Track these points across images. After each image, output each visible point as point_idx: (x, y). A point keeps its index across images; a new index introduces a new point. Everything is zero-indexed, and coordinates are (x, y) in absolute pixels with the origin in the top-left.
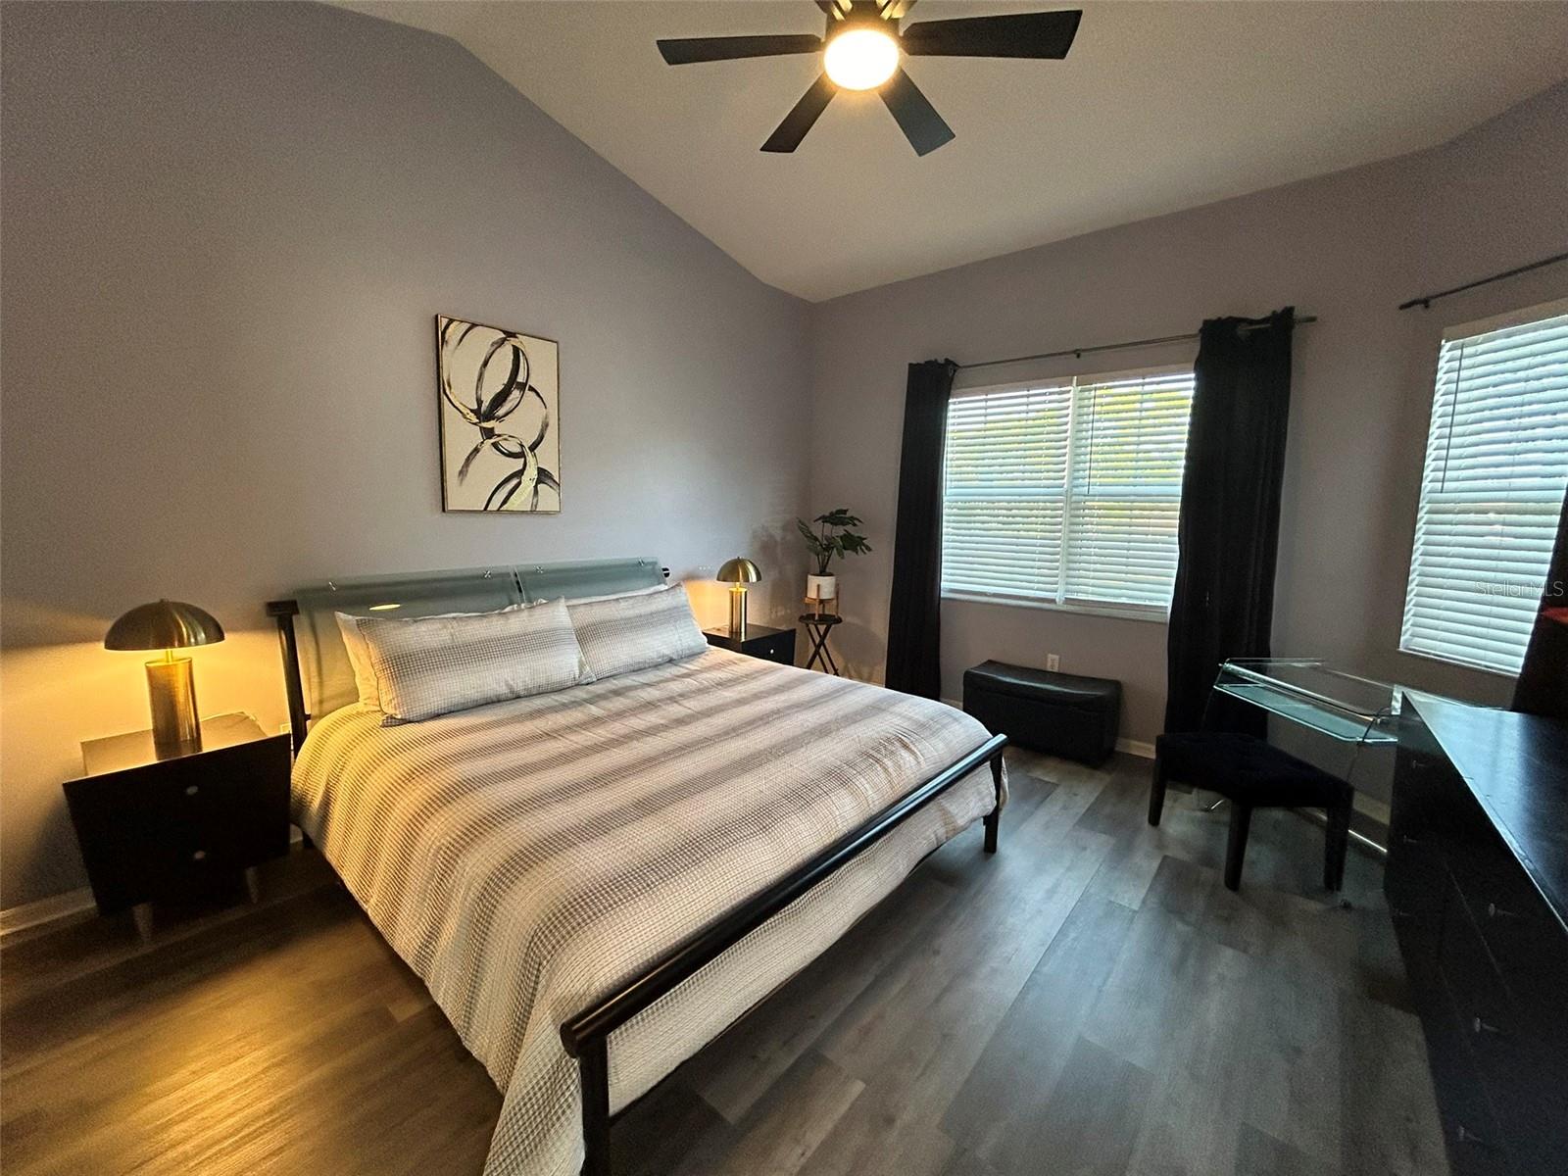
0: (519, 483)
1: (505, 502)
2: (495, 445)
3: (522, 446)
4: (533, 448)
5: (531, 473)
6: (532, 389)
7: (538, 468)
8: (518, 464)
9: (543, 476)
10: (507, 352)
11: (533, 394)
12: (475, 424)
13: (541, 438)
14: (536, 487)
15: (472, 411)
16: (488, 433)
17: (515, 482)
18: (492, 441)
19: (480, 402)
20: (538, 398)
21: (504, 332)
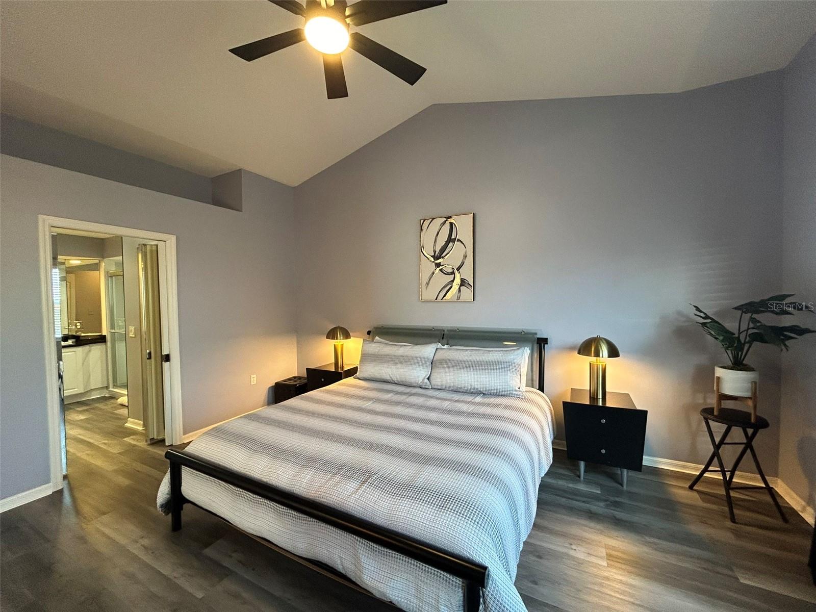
0: (452, 287)
1: (444, 296)
2: (441, 270)
3: (453, 269)
4: (458, 269)
5: (457, 281)
6: (459, 240)
7: (461, 279)
8: (451, 277)
9: (463, 282)
10: (447, 225)
11: (459, 243)
12: (433, 262)
13: (463, 264)
14: (459, 288)
15: (432, 256)
16: (438, 265)
17: (450, 286)
18: (441, 268)
19: (435, 252)
20: (462, 244)
21: (445, 217)
